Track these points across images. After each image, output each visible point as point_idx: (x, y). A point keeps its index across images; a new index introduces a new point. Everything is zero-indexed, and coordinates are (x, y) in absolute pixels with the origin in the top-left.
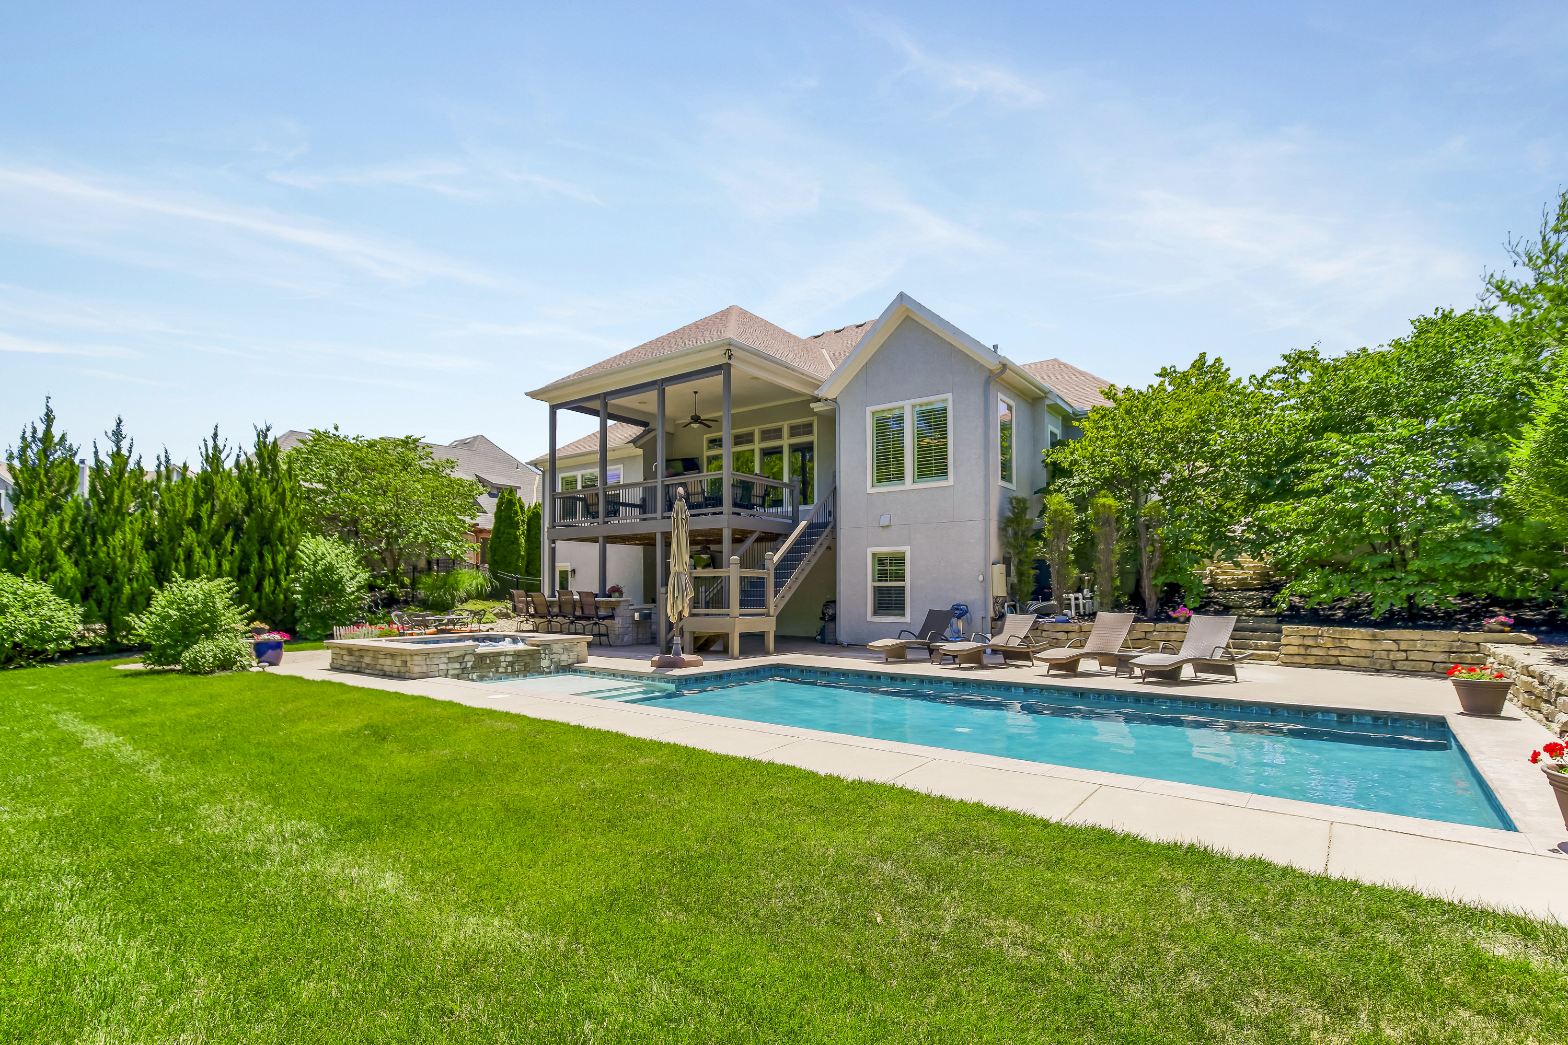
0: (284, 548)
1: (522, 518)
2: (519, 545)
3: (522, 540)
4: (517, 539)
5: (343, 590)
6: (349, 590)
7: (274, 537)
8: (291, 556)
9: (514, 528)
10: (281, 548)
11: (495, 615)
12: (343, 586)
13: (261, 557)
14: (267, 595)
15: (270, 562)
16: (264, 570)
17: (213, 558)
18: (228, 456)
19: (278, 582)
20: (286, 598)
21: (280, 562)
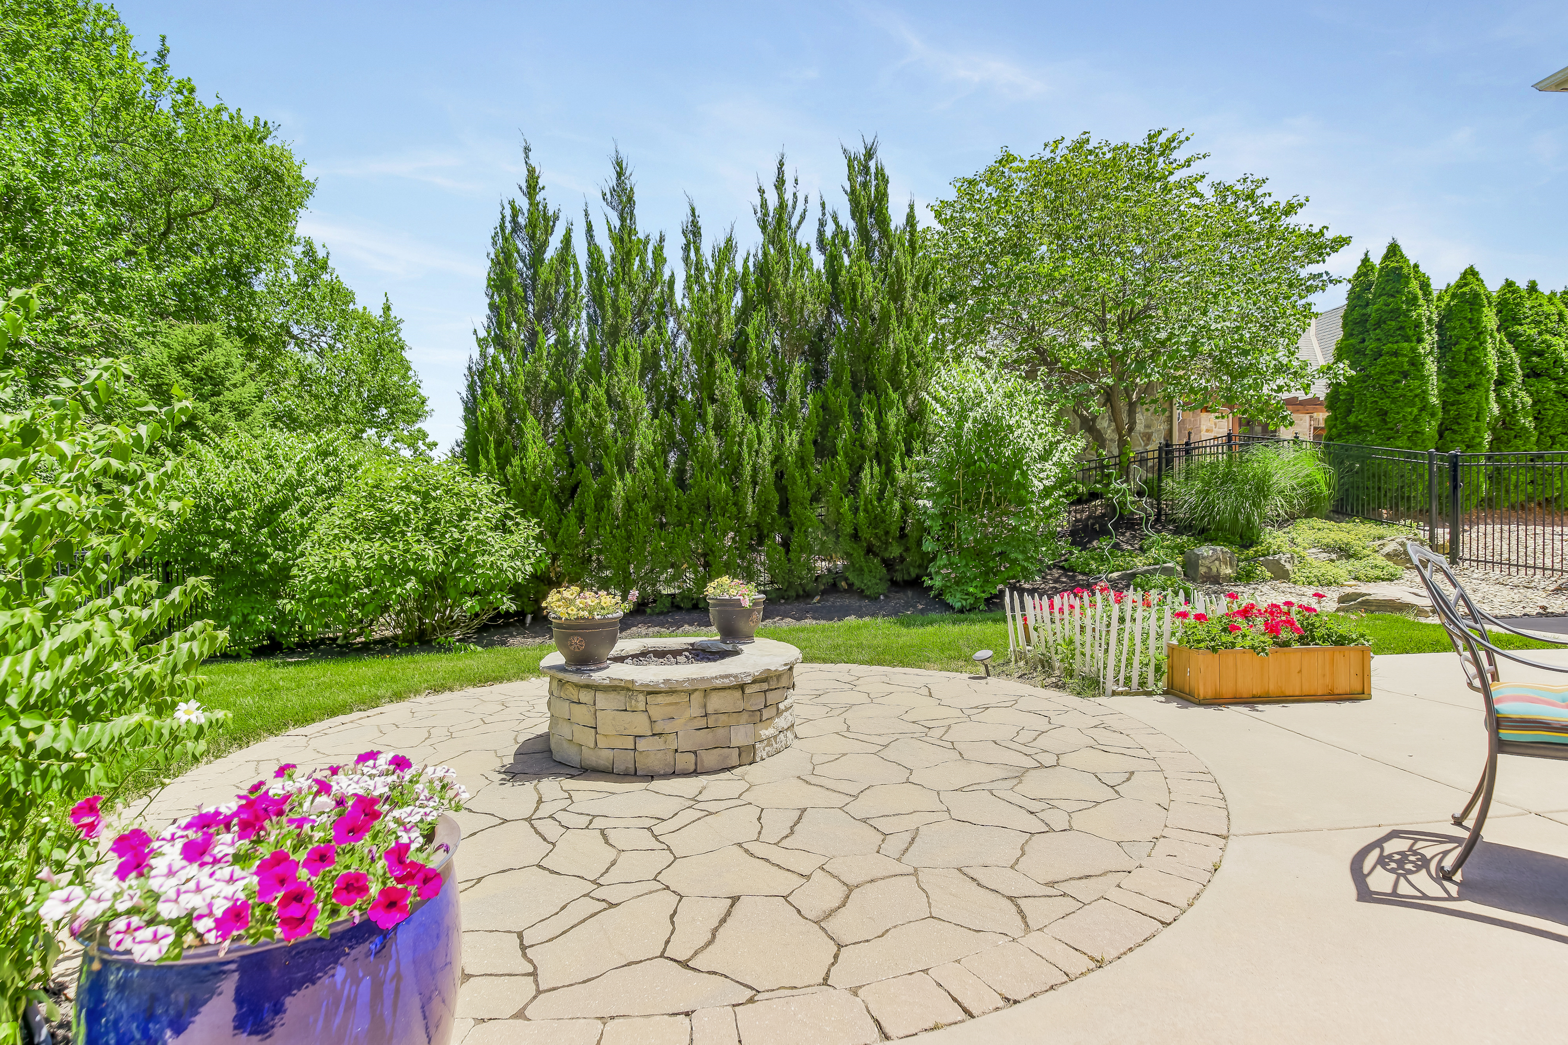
0: (904, 396)
1: (1427, 312)
2: (1424, 379)
3: (1431, 367)
4: (1416, 363)
5: (1022, 486)
6: (1038, 485)
7: (881, 371)
8: (916, 416)
9: (1407, 339)
10: (895, 396)
11: (1388, 556)
12: (1024, 474)
13: (857, 416)
14: (868, 501)
15: (873, 426)
16: (863, 447)
17: (766, 423)
18: (803, 217)
19: (888, 472)
20: (905, 509)
21: (892, 427)
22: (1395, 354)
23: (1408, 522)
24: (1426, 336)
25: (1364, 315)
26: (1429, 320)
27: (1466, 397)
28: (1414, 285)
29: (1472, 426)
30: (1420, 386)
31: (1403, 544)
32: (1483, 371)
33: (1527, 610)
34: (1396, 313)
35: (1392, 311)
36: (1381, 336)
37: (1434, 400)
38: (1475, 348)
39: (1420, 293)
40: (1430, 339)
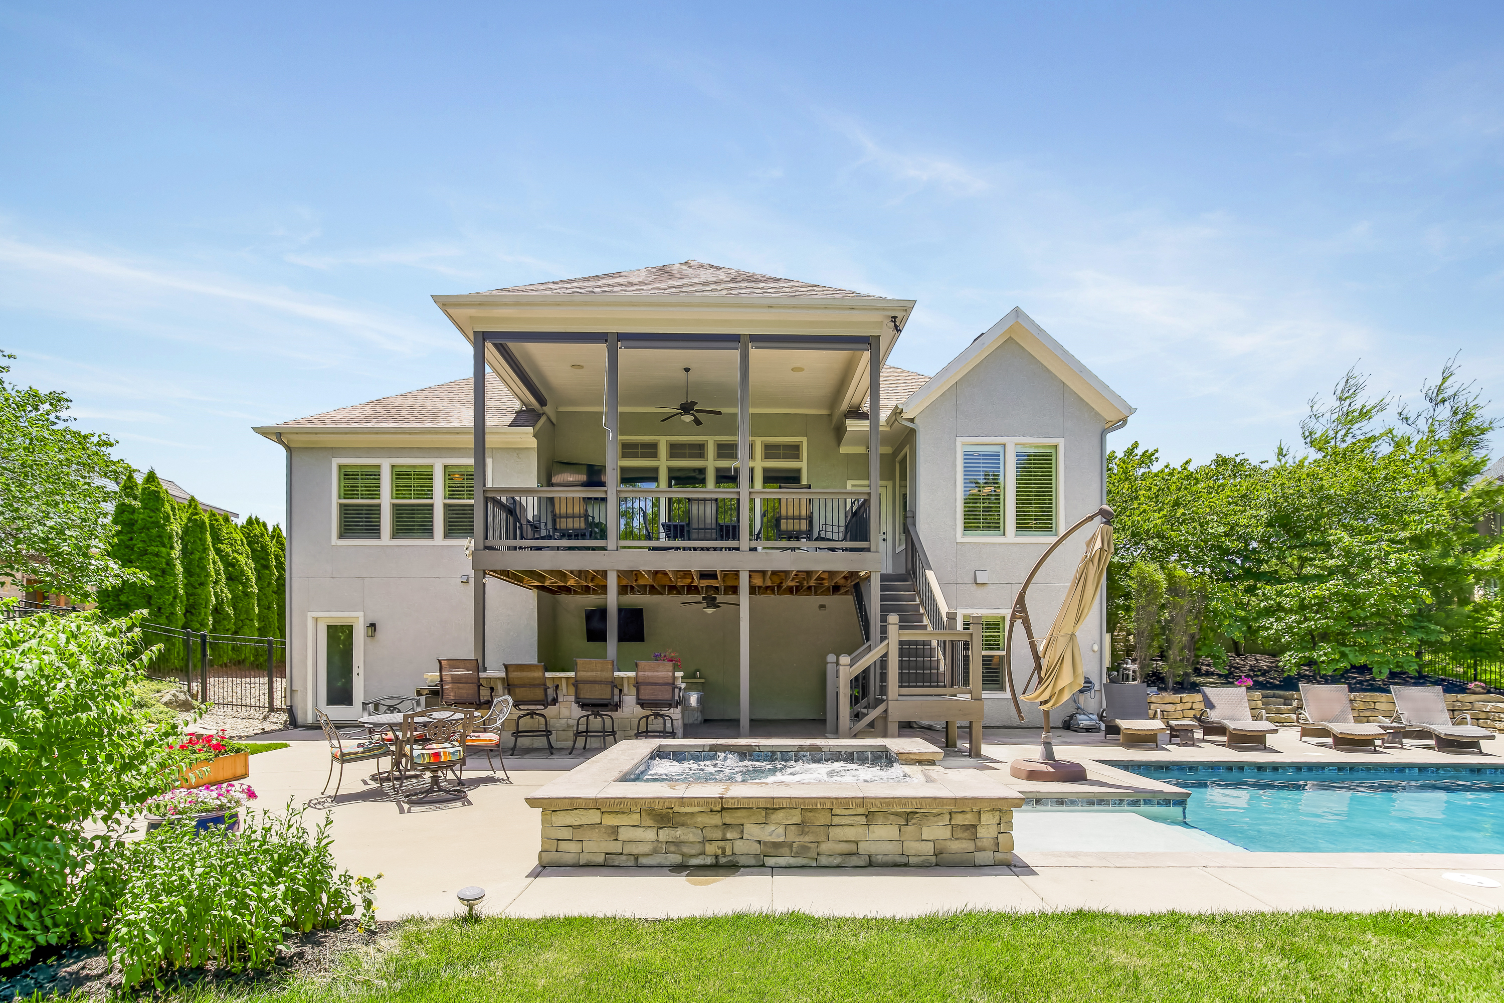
1: (175, 528)
2: (175, 575)
3: (179, 569)
4: (170, 563)
9: (164, 546)
11: (166, 704)
22: (157, 555)
23: (172, 679)
24: (175, 545)
25: (131, 519)
26: (177, 533)
27: (199, 591)
28: (167, 507)
29: (203, 610)
30: (173, 582)
31: (174, 695)
32: (208, 575)
33: (256, 731)
34: (156, 524)
35: (153, 523)
36: (146, 539)
37: (181, 592)
38: (203, 558)
39: (171, 513)
40: (178, 546)
